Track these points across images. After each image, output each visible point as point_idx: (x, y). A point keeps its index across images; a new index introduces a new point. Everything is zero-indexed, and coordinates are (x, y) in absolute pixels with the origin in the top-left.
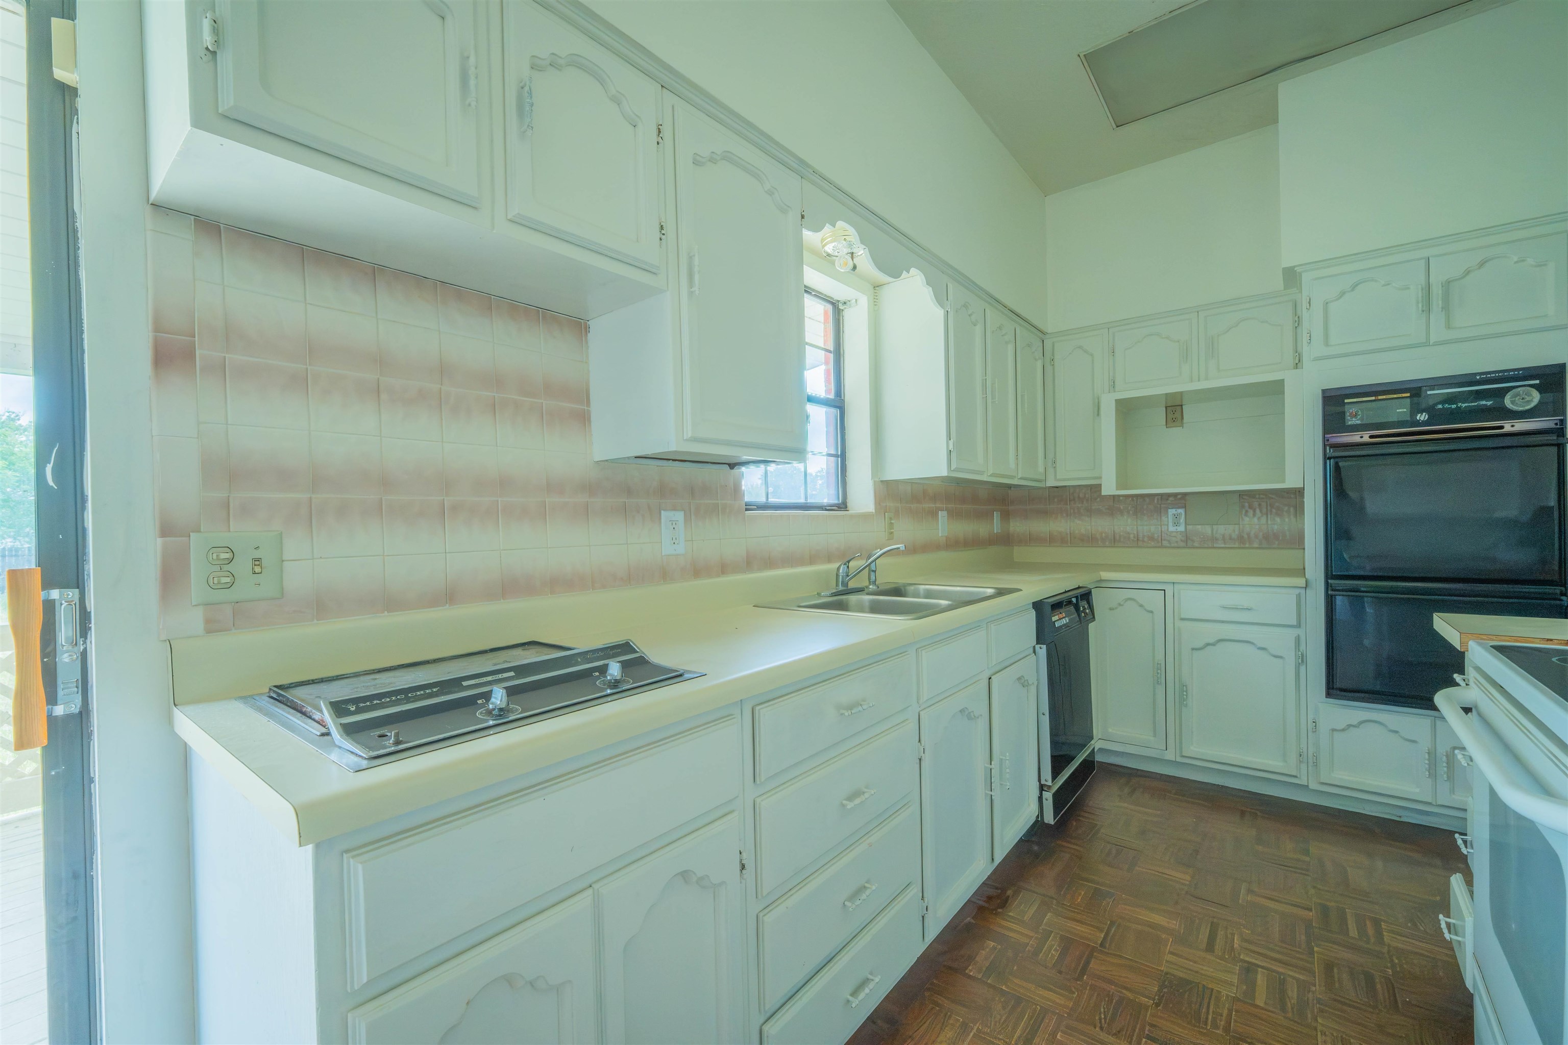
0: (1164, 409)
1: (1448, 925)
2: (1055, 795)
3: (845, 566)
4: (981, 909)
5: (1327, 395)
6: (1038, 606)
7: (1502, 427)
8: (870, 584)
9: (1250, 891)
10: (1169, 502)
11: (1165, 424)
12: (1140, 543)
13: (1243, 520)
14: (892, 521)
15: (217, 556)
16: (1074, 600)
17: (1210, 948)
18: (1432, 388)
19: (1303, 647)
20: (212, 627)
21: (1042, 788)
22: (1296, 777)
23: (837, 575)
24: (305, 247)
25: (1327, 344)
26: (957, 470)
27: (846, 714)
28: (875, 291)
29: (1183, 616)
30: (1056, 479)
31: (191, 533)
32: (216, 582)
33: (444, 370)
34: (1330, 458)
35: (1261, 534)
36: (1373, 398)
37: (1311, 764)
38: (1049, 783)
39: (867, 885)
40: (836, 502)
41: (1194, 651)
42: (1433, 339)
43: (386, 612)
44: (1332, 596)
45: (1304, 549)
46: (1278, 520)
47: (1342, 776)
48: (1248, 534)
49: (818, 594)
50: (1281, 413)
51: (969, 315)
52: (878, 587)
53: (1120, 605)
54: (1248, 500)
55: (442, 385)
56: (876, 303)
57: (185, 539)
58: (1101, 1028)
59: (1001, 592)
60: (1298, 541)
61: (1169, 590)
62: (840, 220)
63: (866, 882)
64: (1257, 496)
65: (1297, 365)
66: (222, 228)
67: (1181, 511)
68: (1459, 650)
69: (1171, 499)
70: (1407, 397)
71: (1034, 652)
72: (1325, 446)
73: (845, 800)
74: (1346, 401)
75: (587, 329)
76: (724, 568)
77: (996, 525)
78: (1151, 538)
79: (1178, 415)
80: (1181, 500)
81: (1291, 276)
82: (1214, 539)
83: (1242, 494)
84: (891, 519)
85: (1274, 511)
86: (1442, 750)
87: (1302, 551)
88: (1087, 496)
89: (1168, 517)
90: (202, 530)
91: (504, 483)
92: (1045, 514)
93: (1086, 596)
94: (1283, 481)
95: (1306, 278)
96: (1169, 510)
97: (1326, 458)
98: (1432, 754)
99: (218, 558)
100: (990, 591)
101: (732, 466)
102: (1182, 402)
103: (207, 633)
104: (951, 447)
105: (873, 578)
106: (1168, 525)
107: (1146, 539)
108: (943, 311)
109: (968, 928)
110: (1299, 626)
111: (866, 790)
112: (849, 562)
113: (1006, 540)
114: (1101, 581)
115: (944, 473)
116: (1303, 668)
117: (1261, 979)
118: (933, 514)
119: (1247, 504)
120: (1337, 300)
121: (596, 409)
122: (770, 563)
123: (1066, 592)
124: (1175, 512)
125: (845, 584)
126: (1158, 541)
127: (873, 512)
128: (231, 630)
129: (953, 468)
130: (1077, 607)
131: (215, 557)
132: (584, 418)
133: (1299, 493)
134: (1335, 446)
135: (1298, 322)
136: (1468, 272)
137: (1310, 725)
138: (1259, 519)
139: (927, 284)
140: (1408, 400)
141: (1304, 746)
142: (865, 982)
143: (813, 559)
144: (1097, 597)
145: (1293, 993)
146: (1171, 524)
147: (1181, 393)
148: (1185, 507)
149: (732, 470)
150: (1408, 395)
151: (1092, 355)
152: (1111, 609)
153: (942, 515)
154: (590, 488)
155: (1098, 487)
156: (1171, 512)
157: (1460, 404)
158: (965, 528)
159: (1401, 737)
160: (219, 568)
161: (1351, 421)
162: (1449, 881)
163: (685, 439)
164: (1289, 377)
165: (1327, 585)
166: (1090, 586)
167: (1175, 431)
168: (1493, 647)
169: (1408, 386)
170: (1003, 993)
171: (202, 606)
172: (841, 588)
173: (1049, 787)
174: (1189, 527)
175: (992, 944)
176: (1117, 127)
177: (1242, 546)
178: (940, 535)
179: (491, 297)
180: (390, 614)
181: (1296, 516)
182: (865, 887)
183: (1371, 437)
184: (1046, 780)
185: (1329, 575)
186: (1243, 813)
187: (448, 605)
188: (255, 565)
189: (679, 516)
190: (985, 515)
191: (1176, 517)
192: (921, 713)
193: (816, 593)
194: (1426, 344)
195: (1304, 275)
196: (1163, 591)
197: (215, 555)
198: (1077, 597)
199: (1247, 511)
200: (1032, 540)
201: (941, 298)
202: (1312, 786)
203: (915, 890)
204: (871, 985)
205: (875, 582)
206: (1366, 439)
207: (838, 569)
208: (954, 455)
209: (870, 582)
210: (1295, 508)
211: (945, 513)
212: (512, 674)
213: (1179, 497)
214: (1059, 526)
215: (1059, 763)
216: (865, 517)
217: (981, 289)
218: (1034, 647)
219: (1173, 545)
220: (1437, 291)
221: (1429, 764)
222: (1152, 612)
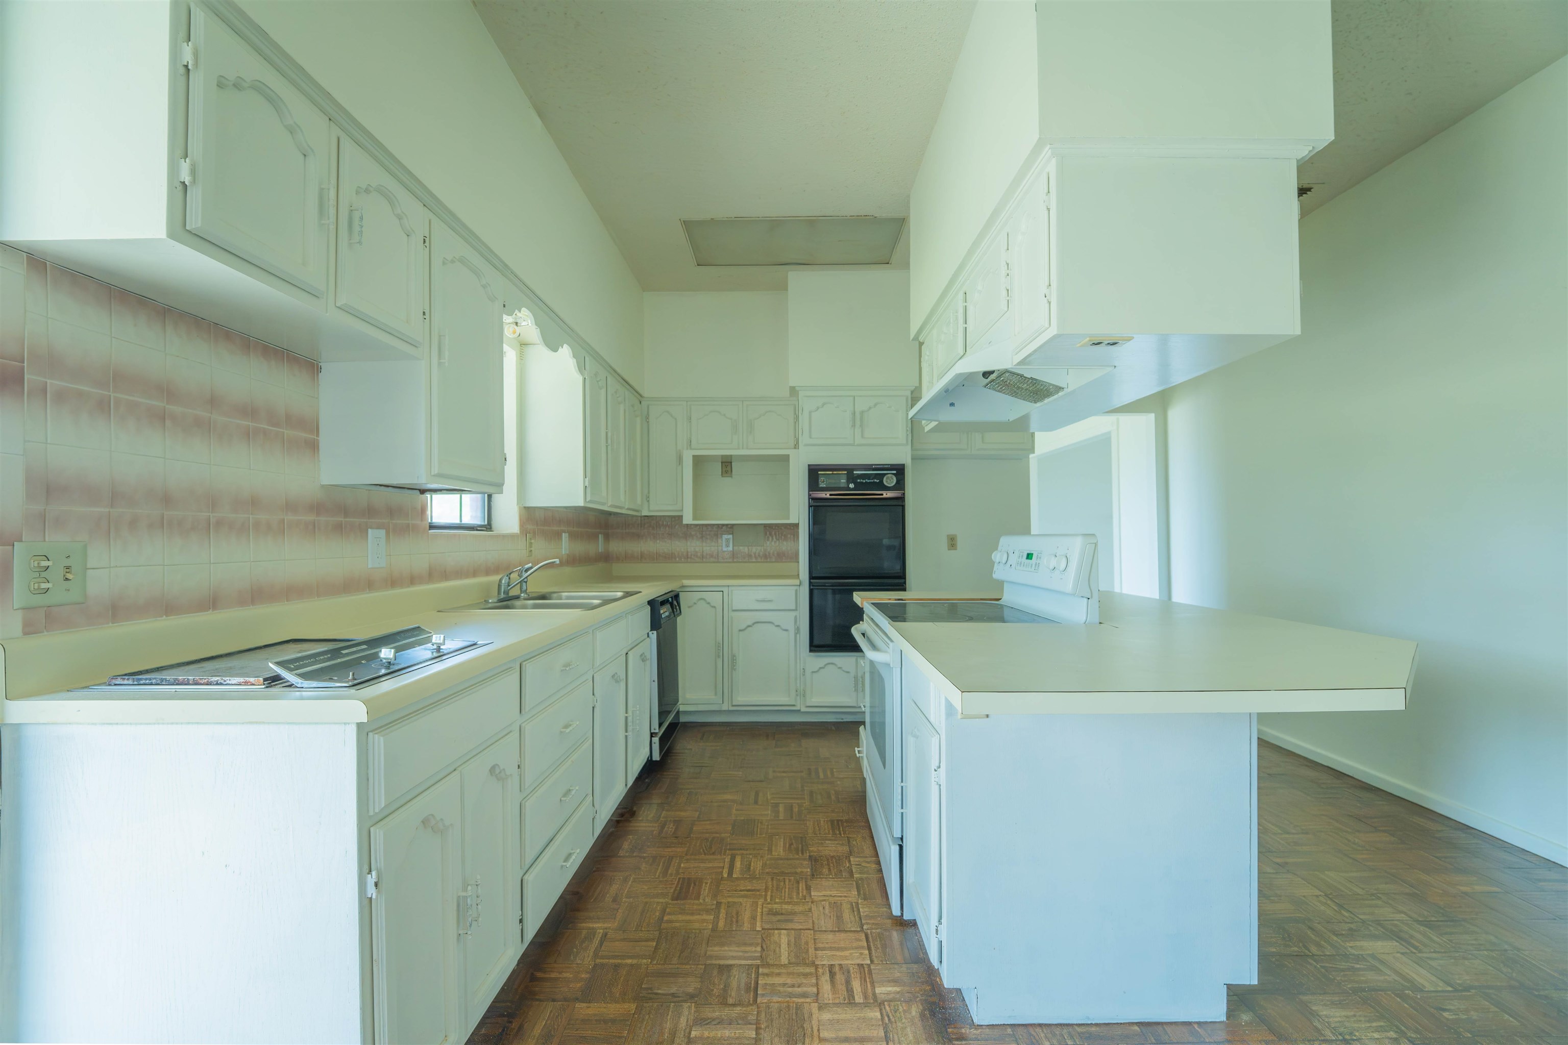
0: (721, 463)
1: (859, 751)
2: (661, 740)
3: (507, 578)
4: (618, 822)
5: (811, 467)
6: (651, 603)
7: (882, 495)
8: (521, 593)
9: (774, 772)
10: (723, 530)
11: (721, 474)
12: (689, 560)
13: (766, 543)
14: (532, 541)
15: (38, 563)
16: (670, 599)
17: (756, 802)
18: (857, 470)
19: (798, 623)
20: (29, 629)
21: (652, 735)
22: (794, 705)
23: (499, 586)
24: (113, 287)
25: (810, 437)
26: (590, 502)
27: (567, 669)
28: (522, 348)
29: (734, 609)
30: (649, 511)
31: (15, 543)
32: (36, 587)
33: (214, 401)
34: (811, 506)
35: (776, 552)
36: (831, 472)
37: (802, 695)
38: (657, 731)
39: (571, 788)
40: (483, 523)
41: (740, 632)
42: (856, 443)
43: (164, 616)
44: (812, 589)
45: (798, 562)
46: (785, 543)
47: (815, 700)
48: (769, 553)
49: (485, 601)
50: (788, 473)
51: (598, 381)
52: (529, 595)
53: (695, 603)
54: (770, 530)
55: (211, 414)
56: (522, 358)
57: (10, 548)
58: (705, 854)
59: (628, 594)
60: (795, 558)
61: (725, 590)
62: (525, 307)
63: (571, 787)
64: (774, 527)
65: (796, 446)
66: (48, 266)
67: (731, 536)
68: (860, 606)
69: (724, 527)
70: (845, 474)
71: (648, 636)
72: (809, 499)
73: (563, 728)
74: (819, 473)
75: (320, 369)
76: (413, 580)
77: (600, 546)
78: (712, 556)
79: (729, 468)
80: (730, 528)
81: (793, 391)
82: (750, 556)
83: (766, 526)
84: (531, 539)
85: (783, 537)
86: (860, 675)
87: (797, 564)
88: (669, 524)
89: (722, 540)
90: (23, 540)
91: (254, 502)
92: (638, 536)
93: (677, 597)
94: (788, 519)
95: (801, 394)
96: (723, 536)
97: (810, 506)
98: (856, 678)
99: (39, 567)
100: (620, 594)
101: (423, 492)
102: (731, 460)
103: (24, 635)
104: (587, 484)
105: (524, 587)
106: (722, 546)
107: (708, 556)
108: (582, 377)
109: (612, 834)
110: (796, 610)
111: (572, 723)
112: (510, 574)
113: (606, 558)
114: (683, 586)
115: (581, 503)
116: (798, 636)
117: (781, 809)
118: (558, 535)
119: (768, 533)
120: (816, 411)
121: (324, 439)
122: (445, 575)
123: (666, 594)
124: (726, 537)
125: (506, 592)
126: (716, 558)
127: (517, 533)
128: (43, 632)
129: (588, 499)
130: (672, 604)
131: (36, 565)
132: (313, 446)
133: (796, 526)
134: (814, 499)
135: (797, 418)
136: (870, 408)
137: (802, 670)
138: (775, 542)
139: (573, 357)
140: (846, 475)
141: (798, 685)
142: (570, 855)
143: (475, 573)
144: (682, 597)
145: (796, 809)
146: (724, 546)
147: (731, 456)
148: (733, 534)
149: (422, 495)
150: (846, 472)
151: (676, 419)
152: (689, 607)
153: (565, 536)
154: (317, 508)
155: (680, 518)
156: (725, 537)
157: (867, 480)
158: (581, 548)
159: (843, 671)
160: (38, 574)
161: (822, 485)
162: (859, 730)
163: (432, 474)
164: (791, 453)
165: (810, 583)
166: (678, 590)
167: (727, 480)
168: (872, 603)
169: (848, 467)
170: (644, 858)
171: (21, 610)
172: (502, 596)
173: (656, 734)
174: (736, 548)
175: (631, 837)
176: (698, 265)
177: (765, 561)
178: (563, 553)
179: (250, 338)
180: (169, 618)
181: (794, 541)
182: (570, 790)
183: (830, 495)
184: (655, 729)
185: (811, 577)
186: (767, 736)
187: (211, 610)
188: (66, 572)
189: (382, 533)
190: (593, 537)
191: (727, 540)
192: (595, 675)
193: (483, 601)
194: (853, 445)
195: (800, 392)
196: (722, 592)
197: (36, 562)
198: (672, 597)
199: (768, 537)
200: (628, 558)
201: (581, 368)
202: (804, 709)
203: (590, 798)
204: (573, 857)
205: (526, 591)
206: (828, 496)
207: (500, 580)
208: (588, 490)
209: (521, 591)
210: (794, 536)
211: (567, 534)
212: (364, 647)
213: (729, 526)
214: (649, 546)
215: (663, 714)
216: (512, 536)
217: (604, 360)
218: (648, 633)
219: (725, 560)
220: (858, 416)
221: (855, 684)
222: (715, 607)
